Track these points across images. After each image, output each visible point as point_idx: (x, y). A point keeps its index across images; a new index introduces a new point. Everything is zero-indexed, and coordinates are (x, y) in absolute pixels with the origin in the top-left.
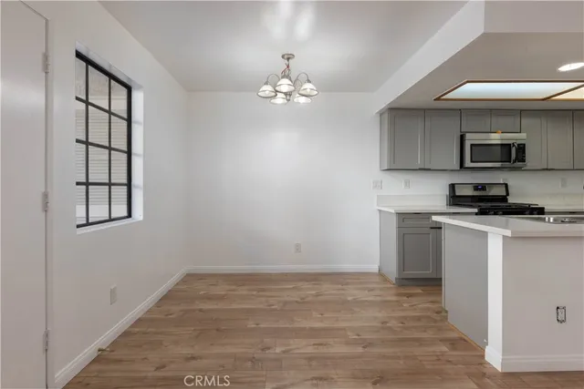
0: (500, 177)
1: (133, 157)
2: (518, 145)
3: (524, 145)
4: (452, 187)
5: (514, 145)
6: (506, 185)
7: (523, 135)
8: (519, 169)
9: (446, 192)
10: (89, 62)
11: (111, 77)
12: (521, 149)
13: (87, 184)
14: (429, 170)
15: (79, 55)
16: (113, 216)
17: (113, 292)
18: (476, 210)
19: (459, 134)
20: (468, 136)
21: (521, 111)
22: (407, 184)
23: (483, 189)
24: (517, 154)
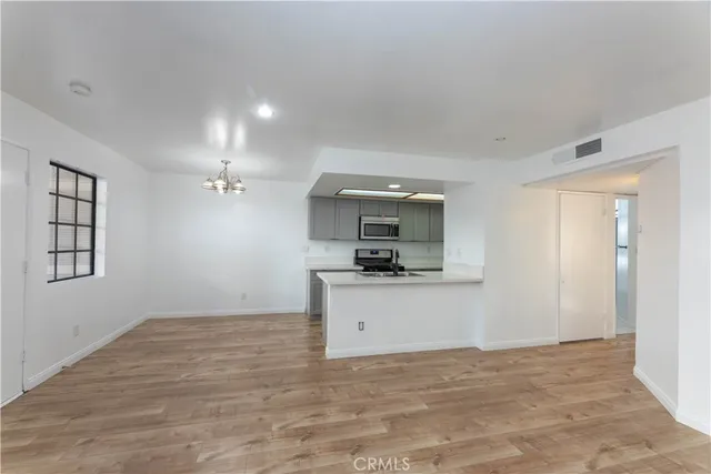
0: (389, 246)
1: (97, 230)
2: (393, 225)
4: (357, 251)
6: (392, 251)
7: (396, 219)
8: (396, 240)
9: (354, 255)
10: (59, 166)
11: (78, 173)
12: (396, 228)
13: (56, 252)
15: (52, 163)
16: (77, 274)
17: (76, 328)
18: (362, 268)
19: (358, 217)
20: (363, 218)
21: (398, 202)
22: (327, 249)
23: (377, 253)
24: (394, 231)
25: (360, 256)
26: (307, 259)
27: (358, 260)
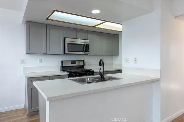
0: (81, 58)
2: (87, 45)
3: (89, 45)
4: (62, 62)
5: (85, 45)
6: (84, 61)
7: (88, 41)
8: (87, 55)
9: (60, 64)
12: (87, 46)
14: (49, 54)
18: (68, 73)
19: (63, 38)
20: (67, 39)
21: (88, 31)
22: (41, 61)
23: (75, 63)
24: (86, 49)
25: (64, 65)
26: (24, 69)
27: (63, 68)
